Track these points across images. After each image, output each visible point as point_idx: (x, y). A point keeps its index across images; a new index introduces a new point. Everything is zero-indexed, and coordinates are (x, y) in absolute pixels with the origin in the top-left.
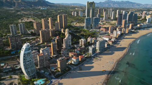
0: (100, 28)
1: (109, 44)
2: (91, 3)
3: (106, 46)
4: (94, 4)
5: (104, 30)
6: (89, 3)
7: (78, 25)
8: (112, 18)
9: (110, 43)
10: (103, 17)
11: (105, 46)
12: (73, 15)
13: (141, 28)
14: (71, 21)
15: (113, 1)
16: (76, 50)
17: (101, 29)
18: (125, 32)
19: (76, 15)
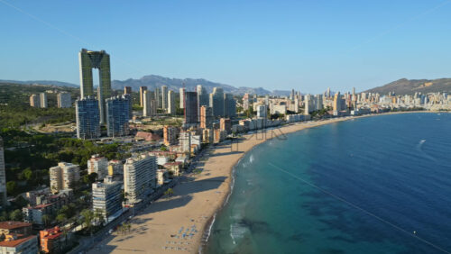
0: (133, 133)
1: (171, 173)
2: (96, 53)
3: (161, 181)
5: (149, 138)
6: (89, 54)
7: (50, 129)
8: (169, 112)
9: (175, 170)
10: (142, 109)
11: (156, 180)
12: (32, 104)
13: (249, 130)
17: (139, 136)
18: (211, 139)
19: (43, 105)
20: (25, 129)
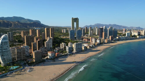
0: (82, 39)
1: (86, 48)
2: (75, 19)
3: (83, 49)
4: (77, 19)
5: (86, 40)
6: (74, 19)
7: (64, 37)
8: (97, 34)
9: (88, 47)
10: (88, 33)
11: (82, 48)
12: (63, 32)
13: (120, 40)
14: (59, 35)
15: (101, 24)
16: (55, 50)
17: (84, 40)
18: (104, 41)
19: (65, 32)
20: (59, 37)
